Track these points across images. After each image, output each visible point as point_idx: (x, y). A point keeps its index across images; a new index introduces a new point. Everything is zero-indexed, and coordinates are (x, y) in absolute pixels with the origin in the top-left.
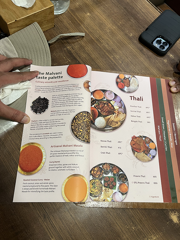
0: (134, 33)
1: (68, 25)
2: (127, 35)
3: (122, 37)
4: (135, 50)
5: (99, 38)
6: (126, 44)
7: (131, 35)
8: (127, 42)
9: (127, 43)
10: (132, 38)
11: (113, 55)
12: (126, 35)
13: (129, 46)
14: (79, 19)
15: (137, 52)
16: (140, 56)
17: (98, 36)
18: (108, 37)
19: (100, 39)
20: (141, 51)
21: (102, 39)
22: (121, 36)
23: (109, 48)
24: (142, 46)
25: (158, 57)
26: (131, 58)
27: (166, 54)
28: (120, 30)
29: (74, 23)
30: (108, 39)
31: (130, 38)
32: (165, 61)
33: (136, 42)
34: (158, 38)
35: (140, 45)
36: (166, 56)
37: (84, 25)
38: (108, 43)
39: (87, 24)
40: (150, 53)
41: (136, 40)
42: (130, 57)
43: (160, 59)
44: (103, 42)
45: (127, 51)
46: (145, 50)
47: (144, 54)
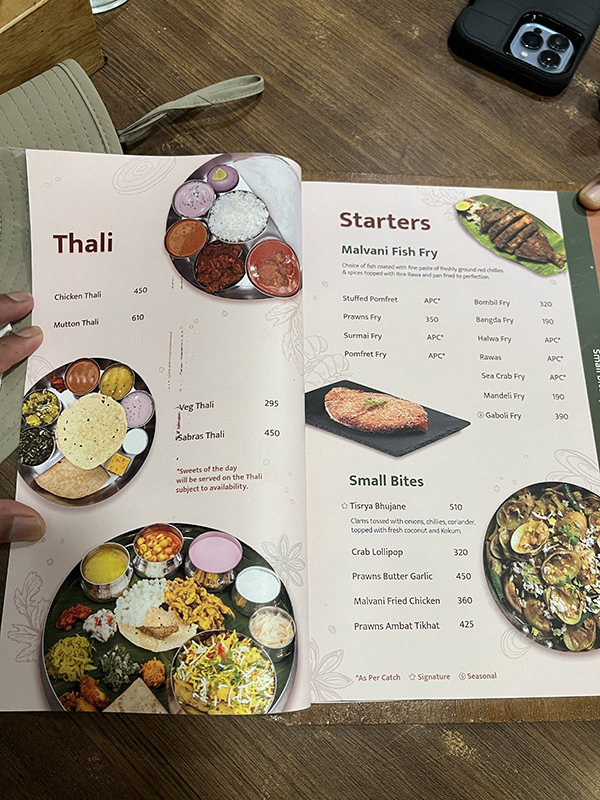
0: (424, 24)
1: (157, 46)
2: (400, 35)
3: (383, 50)
4: (444, 93)
5: (292, 74)
6: (401, 73)
7: (416, 33)
8: (404, 66)
9: (404, 71)
10: (423, 44)
11: (360, 133)
12: (394, 37)
13: (417, 79)
14: (198, 10)
15: (452, 99)
16: (466, 114)
17: (288, 66)
18: (325, 62)
19: (298, 77)
20: (468, 89)
21: (302, 76)
22: (376, 45)
23: (339, 104)
24: (467, 72)
25: (540, 100)
26: (436, 130)
27: (570, 85)
28: (369, 23)
29: (181, 30)
30: (327, 67)
31: (414, 48)
32: (572, 111)
33: (442, 57)
34: (528, 25)
35: (458, 69)
36: (569, 92)
37: (220, 32)
38: (332, 86)
39: (232, 24)
40: (506, 94)
41: (440, 52)
42: (427, 128)
43: (551, 110)
44: (310, 87)
45: (414, 104)
46: (483, 83)
47: (483, 103)
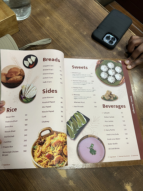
0: (87, 32)
1: (31, 29)
2: (82, 33)
3: (78, 36)
4: (89, 46)
5: (58, 38)
6: (81, 41)
7: (85, 33)
10: (86, 36)
11: (70, 52)
12: (81, 33)
13: (84, 42)
14: (41, 23)
15: (91, 47)
16: (93, 51)
17: (58, 37)
18: (65, 37)
19: (59, 39)
20: (94, 46)
22: (76, 35)
23: (67, 46)
24: (94, 42)
25: (108, 50)
26: (86, 53)
27: (115, 48)
28: (76, 30)
29: (36, 26)
30: (66, 38)
31: (84, 36)
32: (115, 53)
33: (90, 39)
34: (107, 35)
35: (93, 42)
36: (115, 49)
37: (44, 28)
38: (66, 42)
39: (47, 26)
40: (102, 48)
41: (89, 38)
43: (110, 52)
44: (61, 41)
45: (83, 48)
46: (97, 45)
47: (97, 49)
